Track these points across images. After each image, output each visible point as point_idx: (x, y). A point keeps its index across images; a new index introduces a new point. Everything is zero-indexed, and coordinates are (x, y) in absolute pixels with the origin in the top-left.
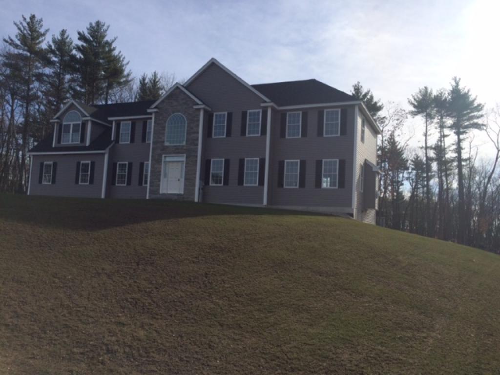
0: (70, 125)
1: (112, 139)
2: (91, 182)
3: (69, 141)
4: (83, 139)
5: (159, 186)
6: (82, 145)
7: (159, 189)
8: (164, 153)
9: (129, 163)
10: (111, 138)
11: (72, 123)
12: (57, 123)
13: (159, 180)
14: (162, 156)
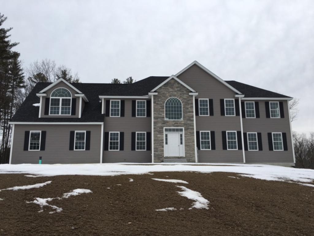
0: (59, 99)
1: (103, 113)
2: (88, 148)
3: (58, 113)
4: (74, 112)
5: (163, 151)
6: (74, 117)
7: (163, 154)
8: (165, 126)
9: (121, 133)
10: (101, 112)
11: (61, 98)
12: (43, 97)
13: (163, 147)
14: (163, 128)
